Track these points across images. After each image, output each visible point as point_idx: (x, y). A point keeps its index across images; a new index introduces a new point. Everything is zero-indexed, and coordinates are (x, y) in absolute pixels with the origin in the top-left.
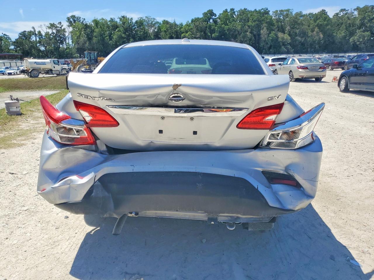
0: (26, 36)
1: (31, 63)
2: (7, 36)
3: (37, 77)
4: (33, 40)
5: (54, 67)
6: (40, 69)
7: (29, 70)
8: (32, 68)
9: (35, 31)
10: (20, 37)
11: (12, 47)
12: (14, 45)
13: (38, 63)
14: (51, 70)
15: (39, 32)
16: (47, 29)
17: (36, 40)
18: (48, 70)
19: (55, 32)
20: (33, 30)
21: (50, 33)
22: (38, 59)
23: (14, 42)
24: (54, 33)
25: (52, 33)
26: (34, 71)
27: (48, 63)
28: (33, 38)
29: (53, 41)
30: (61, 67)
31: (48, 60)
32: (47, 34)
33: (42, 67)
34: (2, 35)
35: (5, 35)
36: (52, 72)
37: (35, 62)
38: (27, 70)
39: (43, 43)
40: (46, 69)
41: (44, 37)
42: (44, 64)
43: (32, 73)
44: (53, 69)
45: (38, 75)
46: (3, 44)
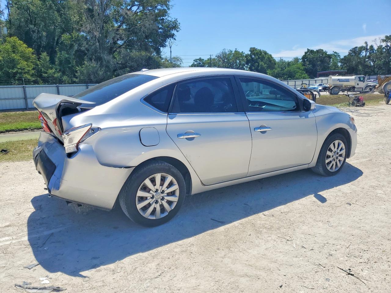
0: (355, 52)
1: (334, 80)
2: (337, 53)
3: (337, 94)
4: (362, 55)
5: (358, 84)
6: (342, 86)
7: (331, 87)
8: (333, 85)
9: (367, 46)
10: (350, 54)
11: (339, 64)
12: (341, 62)
13: (342, 80)
14: (354, 87)
15: (372, 47)
16: (381, 42)
17: (366, 55)
18: (351, 88)
19: (390, 45)
20: (365, 45)
21: (384, 46)
22: (342, 76)
23: (342, 59)
24: (388, 46)
25: (386, 46)
26: (335, 88)
27: (352, 80)
28: (364, 53)
29: (384, 55)
30: (366, 84)
31: (353, 77)
32: (380, 47)
33: (345, 84)
34: (333, 53)
35: (335, 52)
36: (354, 90)
37: (339, 80)
38: (329, 87)
39: (373, 58)
40: (349, 87)
41: (375, 51)
42: (347, 81)
43: (333, 90)
44: (357, 86)
45: (338, 93)
46: (331, 62)
